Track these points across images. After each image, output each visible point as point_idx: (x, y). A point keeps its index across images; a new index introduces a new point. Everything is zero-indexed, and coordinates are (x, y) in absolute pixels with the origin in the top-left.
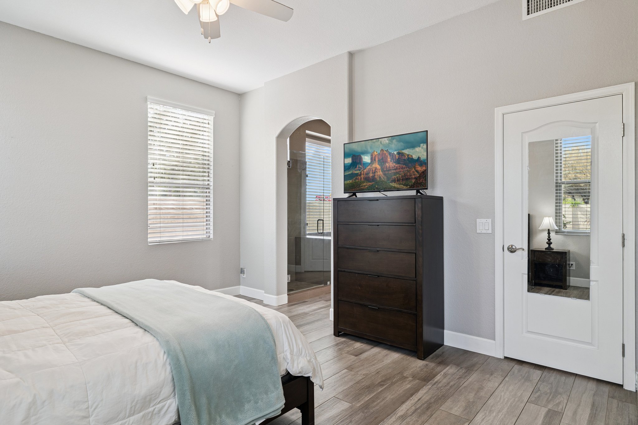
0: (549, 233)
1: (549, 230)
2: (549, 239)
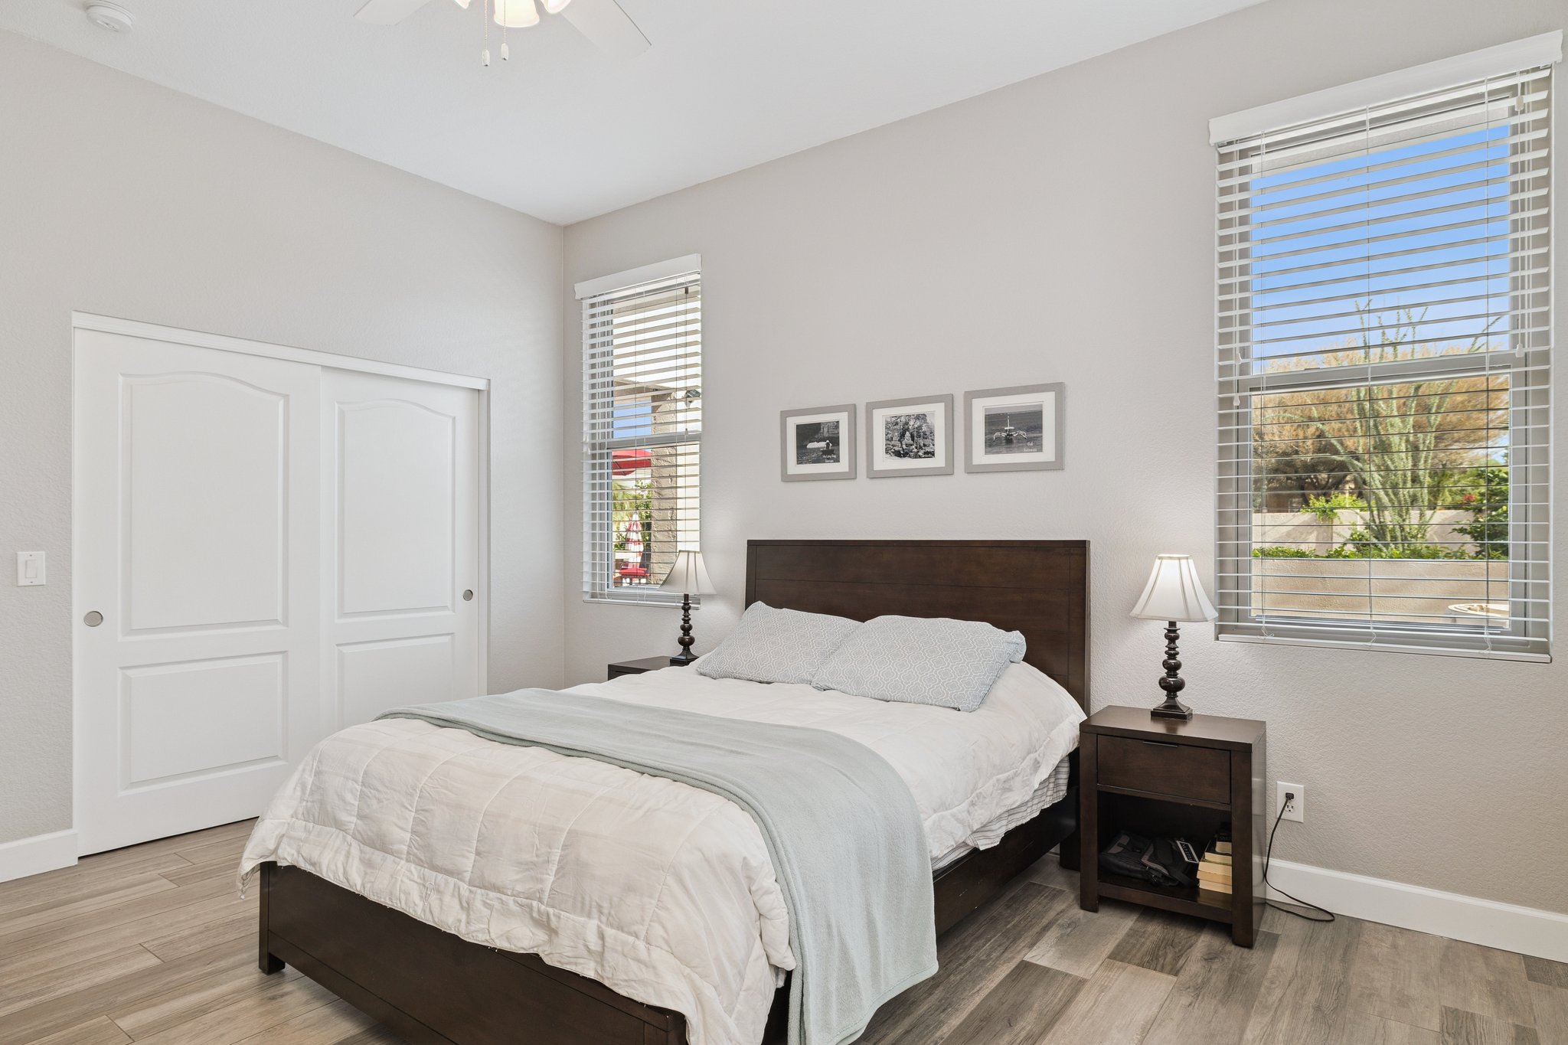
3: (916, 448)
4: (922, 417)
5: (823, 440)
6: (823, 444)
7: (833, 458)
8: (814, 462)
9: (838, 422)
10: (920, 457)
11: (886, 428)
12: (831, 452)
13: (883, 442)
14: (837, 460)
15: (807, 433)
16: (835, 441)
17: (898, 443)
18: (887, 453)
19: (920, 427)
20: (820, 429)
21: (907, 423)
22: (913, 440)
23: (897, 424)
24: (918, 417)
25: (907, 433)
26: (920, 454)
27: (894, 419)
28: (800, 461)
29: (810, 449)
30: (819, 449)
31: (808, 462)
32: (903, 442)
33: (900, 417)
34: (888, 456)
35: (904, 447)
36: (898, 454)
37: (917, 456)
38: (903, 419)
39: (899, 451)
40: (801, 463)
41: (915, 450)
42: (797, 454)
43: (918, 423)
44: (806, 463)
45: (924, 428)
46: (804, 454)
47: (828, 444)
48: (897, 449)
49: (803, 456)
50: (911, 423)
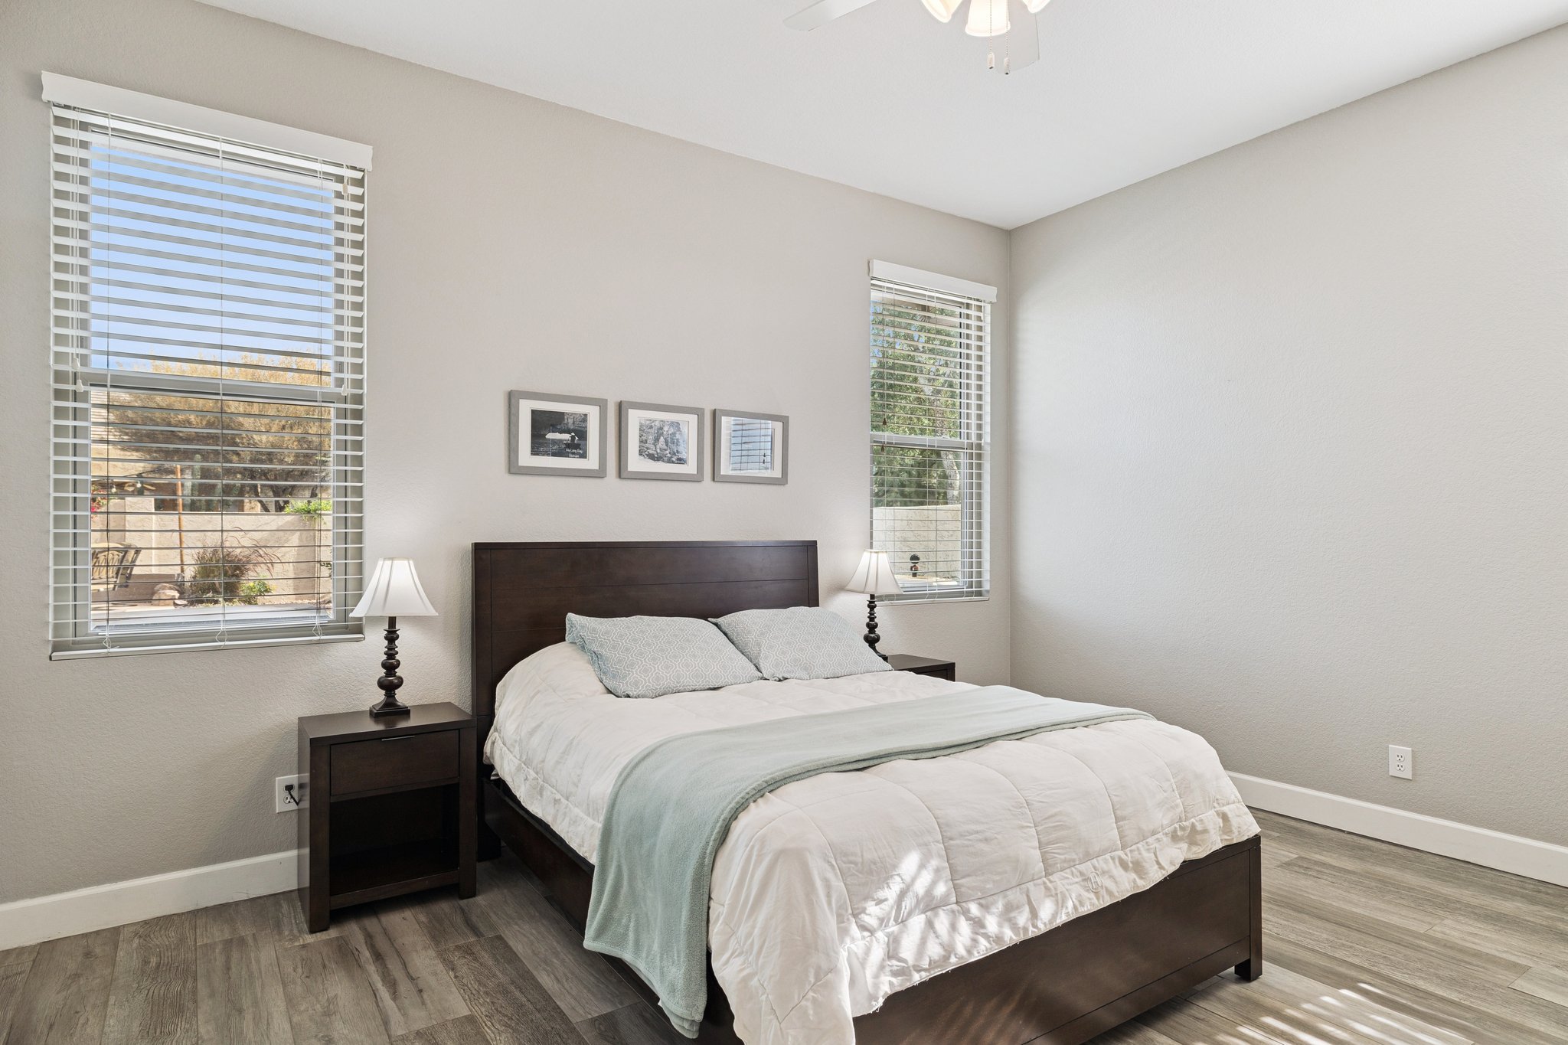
0: (392, 637)
1: (392, 621)
2: (391, 665)
3: (670, 453)
4: (676, 425)
5: (568, 431)
6: (566, 437)
7: (578, 454)
8: (554, 454)
9: (586, 415)
10: (673, 462)
11: (640, 430)
12: (577, 446)
13: (637, 444)
14: (584, 456)
15: (543, 423)
16: (582, 434)
17: (653, 447)
18: (640, 454)
19: (674, 434)
20: (564, 419)
21: (661, 429)
22: (667, 445)
23: (651, 427)
24: (672, 424)
25: (662, 438)
26: (674, 459)
27: (648, 422)
28: (535, 451)
29: (549, 439)
30: (561, 441)
31: (546, 454)
32: (658, 447)
33: (654, 421)
34: (642, 457)
35: (658, 451)
36: (651, 457)
37: (670, 461)
38: (657, 423)
39: (653, 455)
40: (538, 454)
41: (669, 455)
42: (532, 443)
43: (672, 431)
44: (543, 455)
45: (678, 436)
46: (542, 445)
47: (573, 438)
48: (651, 452)
49: (539, 445)
50: (666, 429)
